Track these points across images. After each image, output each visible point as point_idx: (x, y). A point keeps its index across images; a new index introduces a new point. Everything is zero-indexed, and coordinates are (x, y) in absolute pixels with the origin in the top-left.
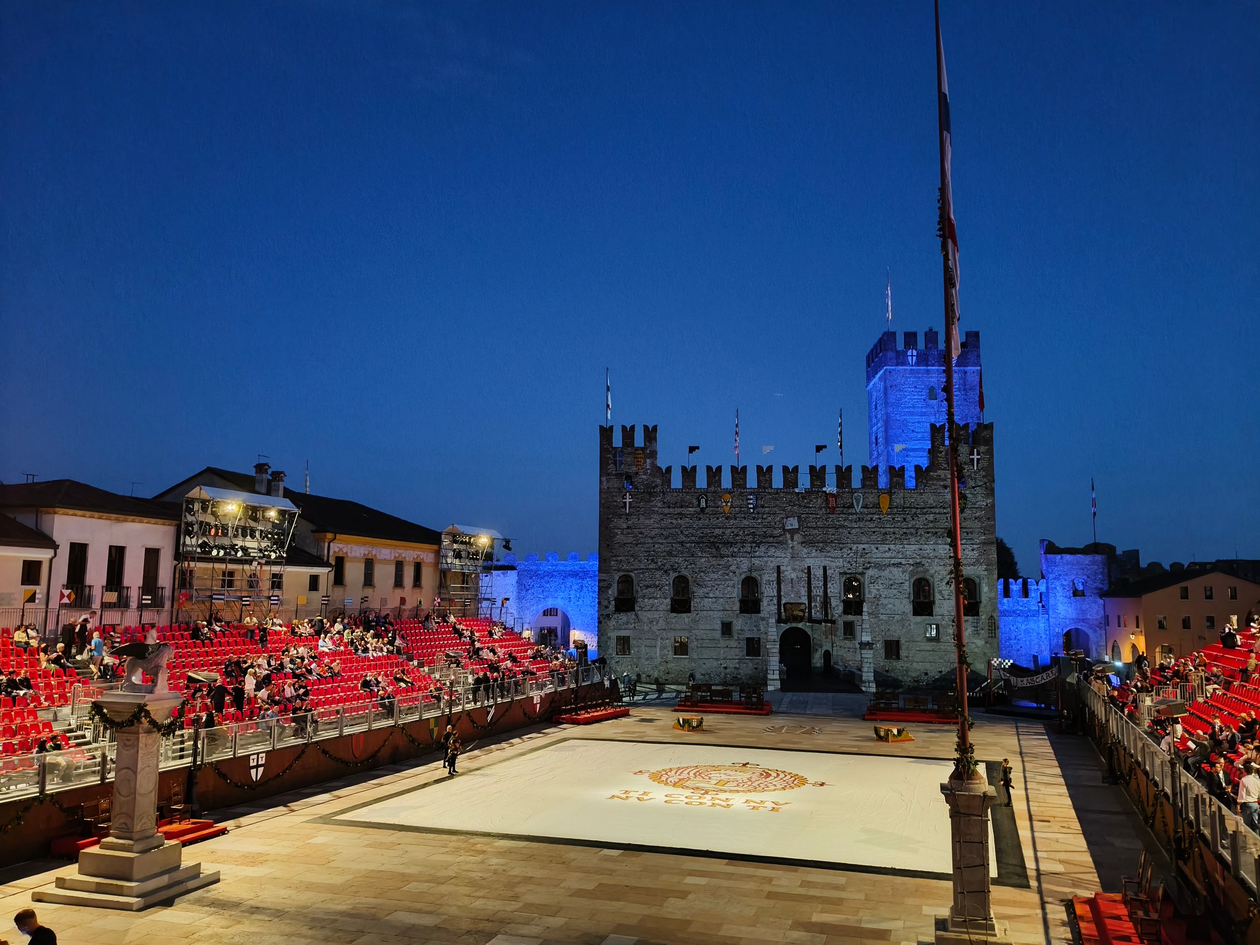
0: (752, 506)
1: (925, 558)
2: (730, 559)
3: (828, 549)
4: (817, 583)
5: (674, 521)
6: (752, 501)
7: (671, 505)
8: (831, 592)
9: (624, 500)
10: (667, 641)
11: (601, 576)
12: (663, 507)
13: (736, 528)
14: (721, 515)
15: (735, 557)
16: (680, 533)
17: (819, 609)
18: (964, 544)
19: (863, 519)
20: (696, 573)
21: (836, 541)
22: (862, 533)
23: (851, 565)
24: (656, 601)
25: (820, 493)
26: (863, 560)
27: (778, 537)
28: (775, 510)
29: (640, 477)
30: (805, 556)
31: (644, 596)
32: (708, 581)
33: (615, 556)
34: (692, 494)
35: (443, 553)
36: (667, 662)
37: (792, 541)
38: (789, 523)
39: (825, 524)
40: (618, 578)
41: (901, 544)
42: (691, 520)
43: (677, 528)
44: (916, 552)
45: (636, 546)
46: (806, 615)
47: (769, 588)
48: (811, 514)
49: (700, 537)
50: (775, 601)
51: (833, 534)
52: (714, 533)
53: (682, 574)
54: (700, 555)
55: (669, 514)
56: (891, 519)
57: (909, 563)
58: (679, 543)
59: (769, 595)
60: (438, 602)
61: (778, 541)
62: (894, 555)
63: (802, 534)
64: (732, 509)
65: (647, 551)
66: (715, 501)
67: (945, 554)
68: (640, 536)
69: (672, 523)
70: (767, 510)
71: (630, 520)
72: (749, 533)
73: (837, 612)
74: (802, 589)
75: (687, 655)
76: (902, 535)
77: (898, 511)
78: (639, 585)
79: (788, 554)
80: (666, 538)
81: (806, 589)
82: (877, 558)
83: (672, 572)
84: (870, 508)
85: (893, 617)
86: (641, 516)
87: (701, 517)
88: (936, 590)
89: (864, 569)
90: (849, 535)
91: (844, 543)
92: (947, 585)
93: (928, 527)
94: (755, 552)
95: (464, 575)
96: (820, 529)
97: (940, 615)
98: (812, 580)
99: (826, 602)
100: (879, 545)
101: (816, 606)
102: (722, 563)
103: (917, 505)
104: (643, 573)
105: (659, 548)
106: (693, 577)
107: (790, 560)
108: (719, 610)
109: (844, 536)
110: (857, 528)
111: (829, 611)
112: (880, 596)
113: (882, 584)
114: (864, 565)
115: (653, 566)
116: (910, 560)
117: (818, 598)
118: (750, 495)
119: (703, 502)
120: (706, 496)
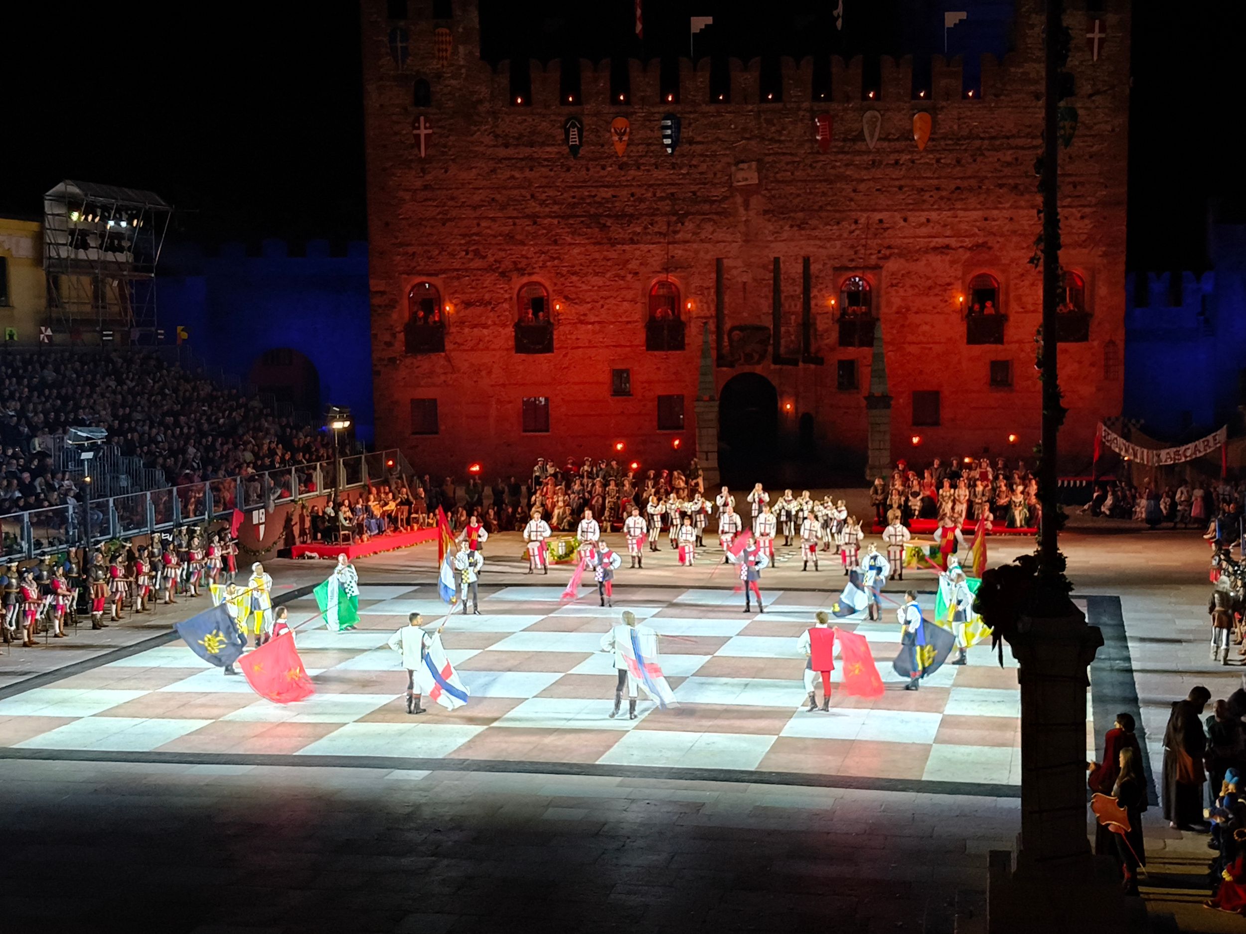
0: (668, 141)
1: (995, 235)
2: (626, 247)
3: (813, 222)
4: (792, 289)
5: (517, 175)
6: (669, 132)
7: (511, 141)
8: (816, 305)
9: (415, 132)
10: (509, 406)
11: (376, 284)
12: (494, 146)
13: (639, 186)
14: (611, 161)
15: (638, 242)
16: (529, 197)
17: (793, 337)
18: (1069, 206)
19: (881, 162)
20: (563, 276)
21: (829, 208)
22: (877, 190)
23: (856, 253)
24: (485, 331)
25: (801, 113)
26: (879, 241)
27: (720, 201)
28: (714, 147)
29: (447, 82)
30: (769, 239)
31: (462, 323)
32: (586, 291)
33: (401, 245)
34: (553, 117)
35: (49, 237)
36: (509, 445)
37: (746, 209)
38: (740, 175)
39: (808, 175)
40: (409, 288)
41: (950, 210)
42: (551, 170)
43: (523, 188)
44: (978, 224)
45: (444, 225)
46: (770, 348)
47: (701, 301)
48: (784, 154)
49: (569, 204)
50: (712, 326)
51: (824, 194)
52: (595, 196)
53: (535, 278)
54: (569, 239)
55: (505, 159)
56: (934, 161)
57: (965, 244)
58: (527, 216)
59: (702, 314)
60: (47, 336)
61: (719, 210)
62: (935, 231)
63: (764, 196)
64: (632, 148)
65: (464, 236)
66: (598, 131)
67: (1030, 226)
68: (450, 203)
69: (513, 177)
70: (699, 148)
71: (430, 173)
72: (663, 194)
73: (827, 341)
74: (763, 301)
75: (547, 431)
76: (953, 192)
77: (946, 145)
78: (452, 303)
79: (739, 235)
80: (503, 207)
81: (771, 301)
82: (904, 238)
83: (514, 275)
84: (894, 140)
85: (931, 349)
86: (450, 163)
87: (571, 164)
88: (1012, 295)
89: (879, 258)
90: (853, 194)
91: (844, 211)
92: (1033, 285)
93: (1002, 174)
94: (676, 232)
95: (95, 281)
96: (799, 184)
97: (1016, 342)
98: (782, 284)
99: (807, 324)
100: (909, 213)
101: (788, 332)
102: (613, 255)
103: (984, 132)
104: (458, 278)
105: (489, 228)
106: (555, 284)
107: (741, 246)
108: (607, 347)
109: (845, 197)
110: (869, 180)
111: (812, 340)
112: (908, 309)
113: (912, 286)
114: (879, 252)
115: (478, 263)
116: (967, 240)
117: (793, 317)
118: (666, 118)
119: (573, 133)
120: (581, 123)
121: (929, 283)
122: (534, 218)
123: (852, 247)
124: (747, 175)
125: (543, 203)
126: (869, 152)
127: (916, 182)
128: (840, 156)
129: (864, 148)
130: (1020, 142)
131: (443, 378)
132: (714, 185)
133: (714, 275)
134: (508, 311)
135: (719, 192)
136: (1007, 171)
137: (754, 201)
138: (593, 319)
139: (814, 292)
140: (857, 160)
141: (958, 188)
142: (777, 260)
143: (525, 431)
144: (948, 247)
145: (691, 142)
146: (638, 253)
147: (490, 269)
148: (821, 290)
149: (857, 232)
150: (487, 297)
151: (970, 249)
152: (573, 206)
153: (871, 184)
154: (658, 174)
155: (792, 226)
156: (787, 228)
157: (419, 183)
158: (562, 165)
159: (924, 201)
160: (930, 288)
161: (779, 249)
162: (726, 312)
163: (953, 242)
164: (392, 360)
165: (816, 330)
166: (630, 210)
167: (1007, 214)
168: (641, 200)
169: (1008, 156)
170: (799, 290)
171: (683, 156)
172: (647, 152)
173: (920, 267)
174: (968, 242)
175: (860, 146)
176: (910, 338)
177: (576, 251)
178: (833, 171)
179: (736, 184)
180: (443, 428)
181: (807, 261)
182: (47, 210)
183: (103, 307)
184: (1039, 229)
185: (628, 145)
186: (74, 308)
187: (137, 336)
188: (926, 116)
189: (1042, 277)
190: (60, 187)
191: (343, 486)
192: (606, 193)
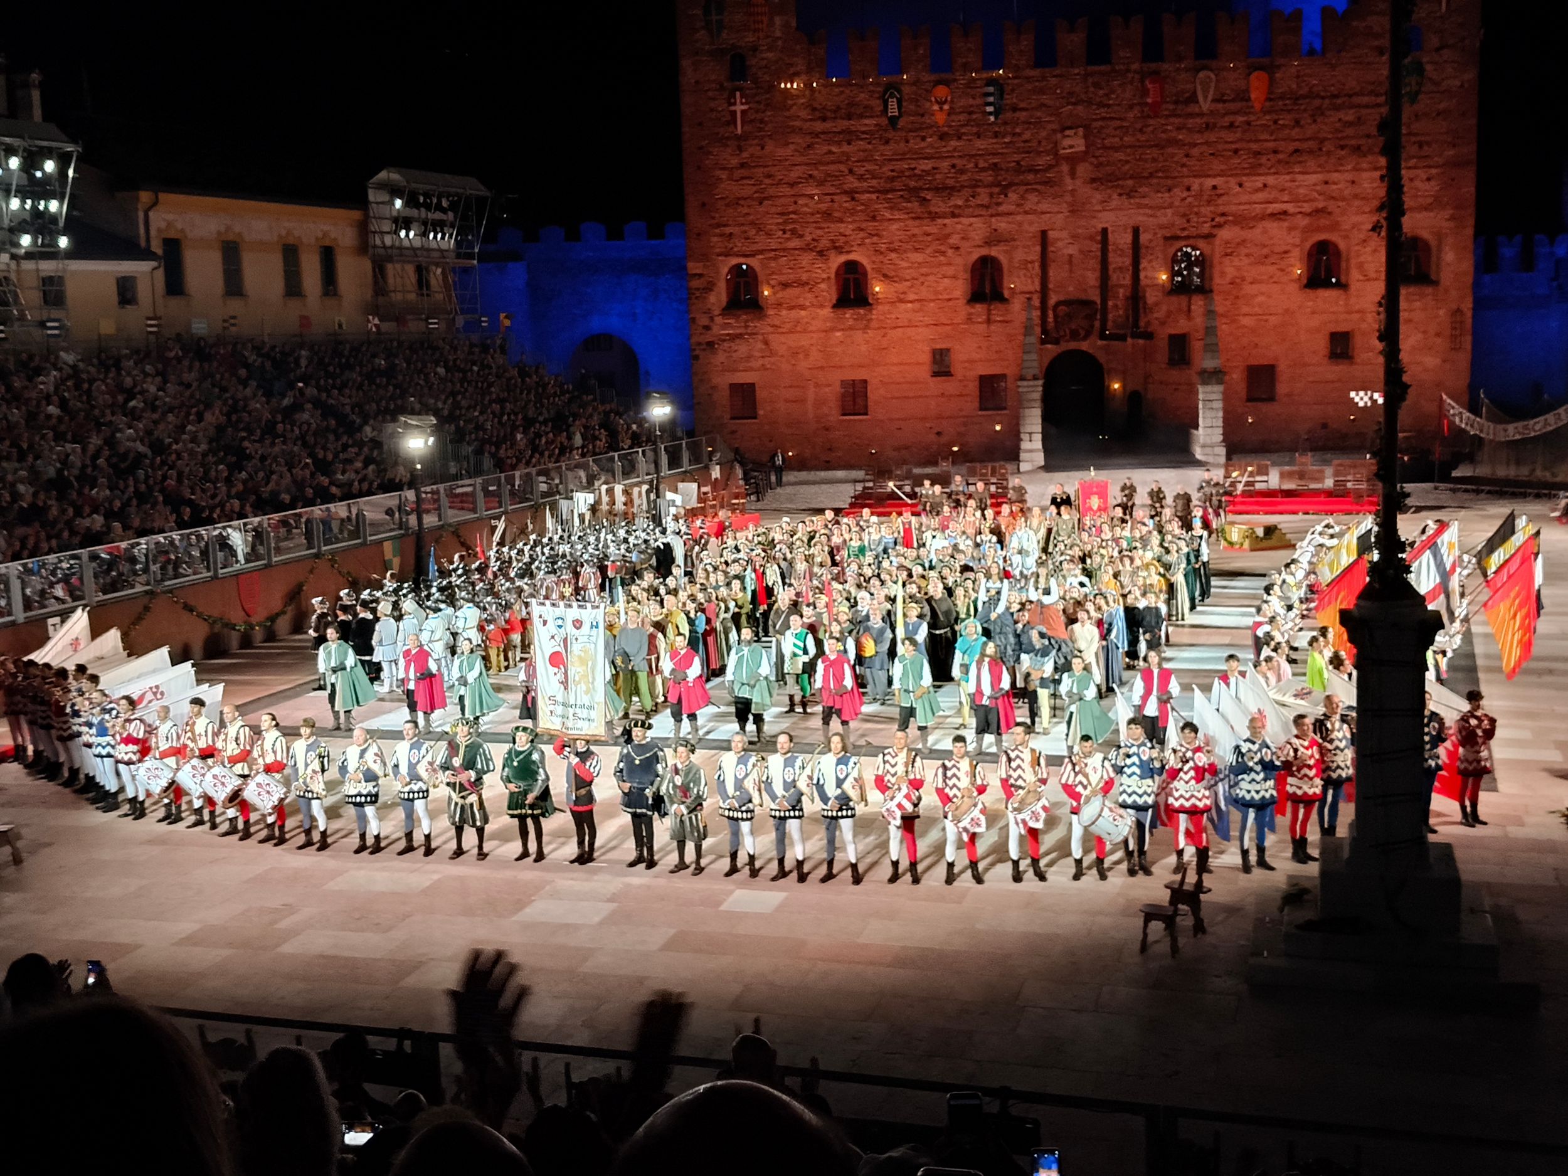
0: (990, 109)
1: (1333, 198)
2: (946, 221)
3: (1143, 190)
4: (1119, 260)
5: (835, 149)
6: (991, 99)
7: (829, 114)
8: (1146, 277)
9: (733, 108)
10: (827, 389)
11: (693, 267)
12: (811, 120)
13: (960, 157)
14: (931, 132)
15: (959, 216)
16: (847, 171)
17: (1121, 312)
18: (1415, 168)
19: (1215, 125)
20: (882, 253)
21: (1160, 174)
22: (1212, 154)
23: (1188, 221)
24: (803, 313)
25: (1130, 75)
26: (1212, 208)
27: (1046, 170)
28: (1039, 114)
29: (764, 55)
30: (1096, 208)
31: (779, 305)
32: (906, 268)
33: (718, 226)
34: (871, 88)
35: (374, 226)
36: (827, 429)
37: (1073, 178)
38: (1067, 142)
39: (1138, 140)
40: (726, 270)
41: (1289, 173)
42: (869, 143)
43: (840, 162)
44: (1318, 188)
45: (761, 203)
46: (1097, 324)
47: (1025, 275)
48: (1112, 119)
49: (888, 177)
50: (1036, 302)
51: (1154, 160)
52: (915, 169)
53: (852, 257)
54: (888, 215)
55: (823, 133)
56: (1271, 123)
57: (1303, 210)
58: (845, 192)
59: (1026, 289)
60: (375, 325)
61: (1044, 179)
62: (1272, 196)
63: (1091, 163)
64: (953, 117)
65: (782, 214)
66: (917, 100)
67: (1374, 189)
68: (767, 181)
69: (830, 152)
70: (1023, 115)
71: (746, 150)
72: (986, 165)
73: (1155, 315)
74: (1089, 274)
75: (866, 414)
76: (1291, 154)
77: (1285, 105)
78: (769, 284)
79: (1065, 205)
80: (821, 183)
81: (1098, 274)
82: (1240, 204)
83: (832, 254)
84: (1229, 101)
85: (1266, 321)
86: (766, 139)
87: (890, 136)
88: (1353, 262)
89: (1214, 227)
90: (1185, 159)
91: (1176, 177)
92: (1375, 251)
93: (1345, 134)
94: (998, 204)
95: (419, 269)
96: (1128, 150)
97: (1358, 312)
98: (1111, 255)
99: (1136, 297)
100: (1244, 178)
101: (1116, 306)
102: (933, 229)
103: (1326, 91)
104: (775, 258)
105: (806, 205)
106: (874, 262)
107: (1067, 217)
108: (927, 326)
109: (1177, 163)
110: (1201, 144)
111: (1142, 315)
112: (1243, 279)
113: (1247, 255)
114: (1213, 220)
115: (795, 243)
116: (1305, 205)
117: (1121, 291)
118: (988, 85)
119: (893, 104)
120: (899, 91)
121: (1265, 251)
122: (851, 194)
123: (1184, 215)
124: (1074, 143)
125: (861, 178)
126: (1201, 115)
127: (1255, 146)
128: (1172, 120)
129: (1197, 110)
130: (1365, 100)
131: (760, 362)
132: (1039, 153)
133: (1038, 248)
134: (828, 292)
135: (1043, 161)
136: (1350, 131)
137: (1083, 169)
138: (912, 297)
139: (1144, 264)
140: (1191, 122)
141: (1296, 151)
142: (1105, 231)
143: (844, 415)
144: (1285, 213)
145: (1015, 109)
146: (959, 226)
147: (808, 248)
148: (1150, 261)
149: (1189, 200)
150: (804, 277)
151: (1309, 215)
152: (892, 179)
153: (1204, 148)
154: (980, 144)
155: (1120, 195)
156: (1115, 196)
157: (735, 161)
158: (881, 138)
159: (1260, 165)
160: (1266, 257)
161: (1106, 219)
162: (1051, 286)
163: (1290, 208)
164: (710, 344)
165: (1145, 303)
166: (950, 182)
167: (1349, 176)
168: (962, 172)
169: (1350, 116)
170: (1128, 261)
171: (1005, 123)
172: (969, 121)
173: (1256, 234)
174: (1307, 208)
175: (1193, 108)
176: (1245, 310)
177: (895, 226)
178: (1164, 136)
179: (1062, 152)
180: (761, 412)
181: (1136, 232)
182: (371, 198)
183: (428, 295)
184: (1382, 192)
185: (949, 114)
186: (399, 297)
187: (462, 323)
188: (1263, 75)
189: (1384, 243)
190: (383, 175)
191: (665, 472)
192: (926, 165)
